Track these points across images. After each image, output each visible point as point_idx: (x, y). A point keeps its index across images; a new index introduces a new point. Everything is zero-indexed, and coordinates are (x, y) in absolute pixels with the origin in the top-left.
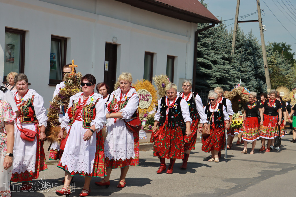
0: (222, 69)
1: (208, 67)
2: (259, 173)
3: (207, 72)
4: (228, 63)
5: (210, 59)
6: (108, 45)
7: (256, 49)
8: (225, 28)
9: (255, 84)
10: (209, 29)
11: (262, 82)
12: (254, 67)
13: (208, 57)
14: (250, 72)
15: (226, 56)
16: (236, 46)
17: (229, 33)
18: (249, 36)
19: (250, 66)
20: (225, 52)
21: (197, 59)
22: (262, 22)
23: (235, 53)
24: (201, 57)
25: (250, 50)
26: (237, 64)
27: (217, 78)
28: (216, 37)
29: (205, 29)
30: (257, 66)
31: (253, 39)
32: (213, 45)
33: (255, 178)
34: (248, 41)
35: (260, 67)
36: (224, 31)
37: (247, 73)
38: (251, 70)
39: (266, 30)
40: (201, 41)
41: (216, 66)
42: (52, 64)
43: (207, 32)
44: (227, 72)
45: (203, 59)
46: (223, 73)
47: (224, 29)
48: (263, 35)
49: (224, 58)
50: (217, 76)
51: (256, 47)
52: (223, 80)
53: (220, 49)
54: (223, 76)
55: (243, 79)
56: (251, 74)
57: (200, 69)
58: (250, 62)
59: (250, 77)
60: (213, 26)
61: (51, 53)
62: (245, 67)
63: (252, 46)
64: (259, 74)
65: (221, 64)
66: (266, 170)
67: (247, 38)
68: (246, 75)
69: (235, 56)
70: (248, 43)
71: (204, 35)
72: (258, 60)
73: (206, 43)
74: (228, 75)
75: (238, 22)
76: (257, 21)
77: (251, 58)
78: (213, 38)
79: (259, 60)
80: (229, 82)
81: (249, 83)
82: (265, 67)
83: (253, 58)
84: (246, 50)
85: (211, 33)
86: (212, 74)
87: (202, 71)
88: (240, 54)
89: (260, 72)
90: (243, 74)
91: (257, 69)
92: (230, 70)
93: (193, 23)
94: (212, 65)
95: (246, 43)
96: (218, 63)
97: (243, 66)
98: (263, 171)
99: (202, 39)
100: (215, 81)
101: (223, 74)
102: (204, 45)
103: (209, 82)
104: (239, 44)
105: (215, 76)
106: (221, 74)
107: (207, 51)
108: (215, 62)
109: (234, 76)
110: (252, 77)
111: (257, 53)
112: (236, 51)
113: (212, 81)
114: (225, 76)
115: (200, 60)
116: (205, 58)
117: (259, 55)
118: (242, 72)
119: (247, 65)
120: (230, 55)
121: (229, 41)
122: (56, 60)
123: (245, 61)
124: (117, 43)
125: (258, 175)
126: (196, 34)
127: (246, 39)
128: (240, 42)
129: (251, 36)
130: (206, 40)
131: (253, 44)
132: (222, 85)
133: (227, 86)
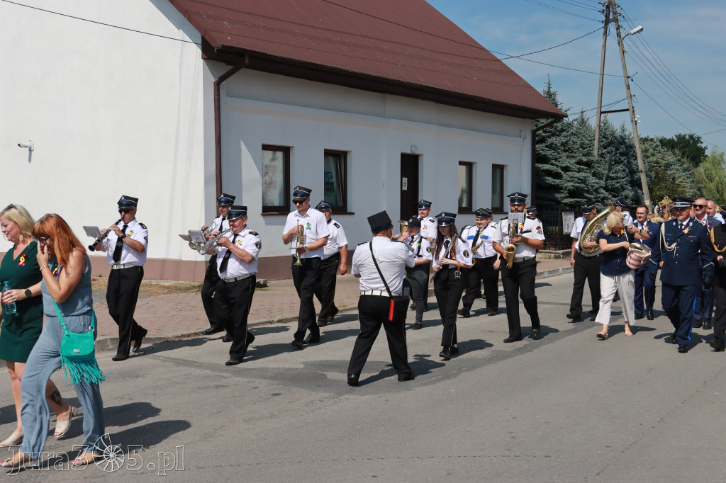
0: (575, 178)
1: (557, 176)
3: (556, 183)
4: (587, 169)
5: (560, 165)
6: (404, 157)
7: (632, 147)
9: (631, 194)
12: (629, 171)
13: (556, 163)
14: (623, 178)
15: (585, 159)
17: (592, 127)
18: (620, 130)
19: (624, 171)
20: (583, 154)
21: (540, 165)
22: (633, 111)
23: (602, 155)
24: (547, 163)
25: (622, 149)
27: (569, 190)
29: (550, 125)
30: (632, 170)
31: (627, 134)
32: (565, 146)
34: (620, 136)
35: (635, 172)
37: (619, 181)
38: (625, 176)
41: (567, 175)
42: (328, 187)
44: (583, 181)
45: (549, 165)
47: (586, 122)
48: (636, 128)
49: (580, 163)
52: (578, 192)
53: (576, 151)
54: (577, 188)
56: (625, 180)
57: (545, 179)
58: (623, 165)
59: (624, 186)
60: (556, 121)
61: (325, 172)
62: (616, 173)
63: (624, 143)
64: (635, 180)
65: (575, 171)
68: (618, 183)
70: (620, 139)
72: (634, 162)
73: (553, 144)
74: (584, 185)
75: (602, 113)
76: (628, 110)
77: (624, 160)
80: (587, 195)
81: (623, 193)
82: (641, 172)
83: (626, 160)
84: (617, 149)
85: (562, 130)
86: (563, 185)
87: (548, 182)
88: (608, 155)
89: (636, 178)
90: (613, 182)
91: (632, 173)
92: (588, 179)
93: (528, 120)
94: (563, 173)
95: (617, 140)
96: (571, 170)
97: (613, 171)
100: (567, 195)
101: (578, 185)
102: (551, 146)
103: (558, 196)
104: (606, 142)
105: (567, 188)
106: (575, 184)
107: (555, 154)
108: (566, 169)
109: (595, 186)
110: (626, 185)
111: (632, 152)
112: (604, 151)
113: (563, 195)
114: (580, 187)
115: (546, 167)
116: (552, 164)
118: (612, 179)
119: (619, 170)
120: (590, 158)
122: (334, 180)
123: (615, 164)
124: (418, 153)
126: (534, 134)
127: (616, 135)
128: (608, 138)
129: (623, 131)
130: (553, 140)
131: (627, 141)
132: (576, 199)
133: (584, 200)
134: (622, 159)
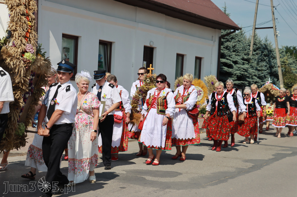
0: (241, 68)
1: (230, 66)
2: (273, 155)
3: (229, 71)
4: (247, 63)
5: (232, 60)
6: (146, 48)
7: (271, 51)
8: (245, 34)
10: (231, 34)
11: (276, 80)
12: (269, 66)
13: (230, 58)
14: (265, 70)
15: (246, 57)
16: (254, 49)
17: (247, 38)
18: (265, 40)
19: (266, 66)
20: (245, 54)
21: (221, 59)
22: (276, 29)
23: (253, 55)
24: (224, 58)
25: (266, 52)
26: (255, 64)
27: (237, 76)
28: (237, 41)
29: (228, 34)
30: (271, 66)
31: (268, 43)
32: (234, 48)
33: (269, 159)
34: (264, 44)
35: (274, 67)
36: (244, 36)
37: (263, 72)
38: (266, 69)
39: (279, 35)
40: (224, 44)
41: (236, 66)
42: (100, 64)
43: (229, 37)
44: (246, 71)
45: (225, 59)
46: (243, 71)
47: (243, 34)
48: (277, 39)
49: (243, 59)
50: (237, 74)
51: (270, 50)
52: (243, 77)
53: (240, 52)
54: (242, 74)
55: (259, 77)
56: (267, 72)
57: (223, 68)
58: (266, 62)
59: (266, 75)
60: (234, 32)
61: (99, 55)
62: (261, 67)
63: (267, 49)
64: (274, 72)
65: (241, 64)
66: (279, 153)
67: (264, 42)
68: (262, 73)
69: (253, 57)
70: (264, 46)
71: (227, 40)
73: (228, 46)
74: (247, 73)
75: (256, 28)
76: (272, 28)
77: (267, 59)
78: (234, 42)
79: (273, 60)
80: (248, 79)
82: (279, 67)
83: (268, 59)
84: (262, 52)
85: (232, 38)
86: (233, 72)
87: (225, 70)
88: (257, 55)
89: (274, 71)
90: (260, 73)
91: (271, 68)
92: (249, 69)
93: (217, 30)
94: (233, 65)
95: (262, 46)
96: (239, 63)
97: (260, 65)
98: (277, 153)
99: (225, 43)
100: (236, 79)
101: (243, 73)
102: (227, 48)
104: (256, 47)
105: (236, 74)
106: (241, 72)
107: (229, 53)
108: (236, 63)
109: (252, 74)
110: (267, 75)
111: (272, 54)
112: (254, 53)
114: (244, 74)
115: (223, 60)
116: (227, 59)
117: (273, 56)
118: (259, 70)
119: (263, 65)
120: (248, 56)
121: (248, 44)
122: (103, 60)
123: (261, 61)
124: (153, 46)
125: (272, 157)
126: (220, 38)
127: (262, 43)
128: (257, 45)
129: (266, 41)
130: (228, 44)
131: (268, 47)
132: (242, 82)
133: (246, 82)
134: (265, 58)
